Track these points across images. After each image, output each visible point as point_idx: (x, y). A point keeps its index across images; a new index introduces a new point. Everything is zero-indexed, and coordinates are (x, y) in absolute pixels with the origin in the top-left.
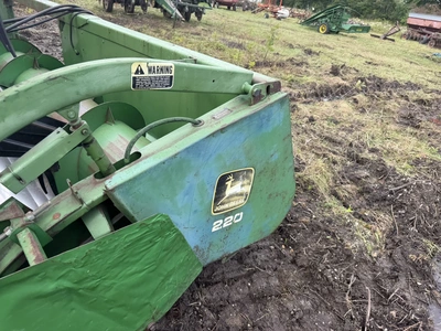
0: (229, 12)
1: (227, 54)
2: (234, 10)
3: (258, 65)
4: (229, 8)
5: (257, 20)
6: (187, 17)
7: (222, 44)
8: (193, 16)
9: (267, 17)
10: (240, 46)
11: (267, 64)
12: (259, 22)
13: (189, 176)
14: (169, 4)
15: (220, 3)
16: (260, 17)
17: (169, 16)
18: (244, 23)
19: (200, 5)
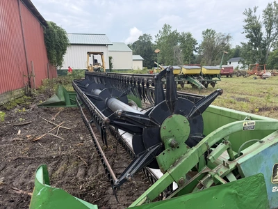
1: (238, 105)
2: (231, 77)
3: (260, 110)
4: (227, 77)
5: (249, 81)
6: (206, 86)
7: (232, 100)
8: (209, 85)
9: (256, 78)
10: (244, 100)
11: (266, 109)
12: (251, 83)
13: (263, 163)
14: (197, 81)
15: (222, 74)
16: (250, 79)
17: (197, 87)
18: (241, 85)
19: (214, 79)
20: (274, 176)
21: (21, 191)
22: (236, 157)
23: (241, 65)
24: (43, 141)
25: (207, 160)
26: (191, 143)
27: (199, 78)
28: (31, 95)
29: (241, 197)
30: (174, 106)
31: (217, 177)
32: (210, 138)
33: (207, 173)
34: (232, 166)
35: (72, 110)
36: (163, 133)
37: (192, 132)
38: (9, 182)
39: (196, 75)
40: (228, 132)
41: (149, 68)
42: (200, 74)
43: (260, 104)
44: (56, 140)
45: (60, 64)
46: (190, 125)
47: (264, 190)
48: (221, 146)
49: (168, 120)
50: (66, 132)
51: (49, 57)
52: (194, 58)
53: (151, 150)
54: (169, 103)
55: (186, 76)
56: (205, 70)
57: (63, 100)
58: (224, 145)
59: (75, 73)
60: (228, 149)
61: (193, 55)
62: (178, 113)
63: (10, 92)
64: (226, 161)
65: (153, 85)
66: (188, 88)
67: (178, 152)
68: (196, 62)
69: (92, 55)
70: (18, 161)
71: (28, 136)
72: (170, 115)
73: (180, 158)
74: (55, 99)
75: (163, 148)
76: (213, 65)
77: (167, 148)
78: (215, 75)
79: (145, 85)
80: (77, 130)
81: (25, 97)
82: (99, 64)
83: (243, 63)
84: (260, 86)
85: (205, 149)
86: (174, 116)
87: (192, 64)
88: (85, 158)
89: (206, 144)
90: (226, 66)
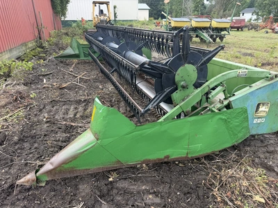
0: (239, 33)
1: (242, 60)
2: (242, 30)
3: (263, 65)
4: (238, 30)
5: (259, 36)
6: (214, 40)
7: (238, 55)
8: (218, 40)
9: (267, 32)
10: (250, 55)
11: (269, 64)
12: (261, 37)
13: (249, 101)
14: (205, 35)
15: (232, 27)
16: (261, 33)
17: (205, 41)
18: (251, 39)
19: (223, 33)
20: (256, 111)
21: (64, 123)
22: (230, 97)
23: (255, 17)
24: (69, 88)
25: (207, 98)
26: (197, 85)
27: (207, 32)
28: (43, 48)
29: (229, 122)
30: (187, 57)
31: (213, 109)
32: (211, 82)
33: (207, 107)
34: (226, 103)
35: (85, 63)
36: (177, 78)
37: (198, 78)
38: (52, 117)
39: (205, 28)
40: (225, 78)
41: (155, 19)
42: (210, 28)
43: (265, 59)
44: (80, 88)
45: (64, 15)
46: (198, 72)
47: (246, 119)
48: (219, 88)
49: (181, 68)
50: (86, 81)
51: (54, 7)
52: (205, 8)
53: (167, 91)
54: (183, 55)
55: (195, 29)
56: (215, 24)
57: (77, 52)
58: (221, 87)
59: (79, 24)
60: (224, 91)
61: (203, 4)
62: (189, 63)
63: (25, 44)
64: (222, 99)
65: (172, 41)
66: (196, 42)
67: (187, 91)
68: (206, 13)
69: (97, 5)
70: (54, 103)
71: (55, 84)
72: (183, 65)
73: (188, 96)
74: (69, 51)
75: (176, 89)
76: (224, 16)
77: (180, 88)
78: (225, 29)
79: (165, 41)
80: (96, 80)
81: (38, 49)
82: (105, 15)
83: (257, 14)
84: (269, 41)
85: (207, 90)
86: (186, 65)
87: (202, 15)
88: (107, 101)
89: (208, 86)
90: (238, 18)
